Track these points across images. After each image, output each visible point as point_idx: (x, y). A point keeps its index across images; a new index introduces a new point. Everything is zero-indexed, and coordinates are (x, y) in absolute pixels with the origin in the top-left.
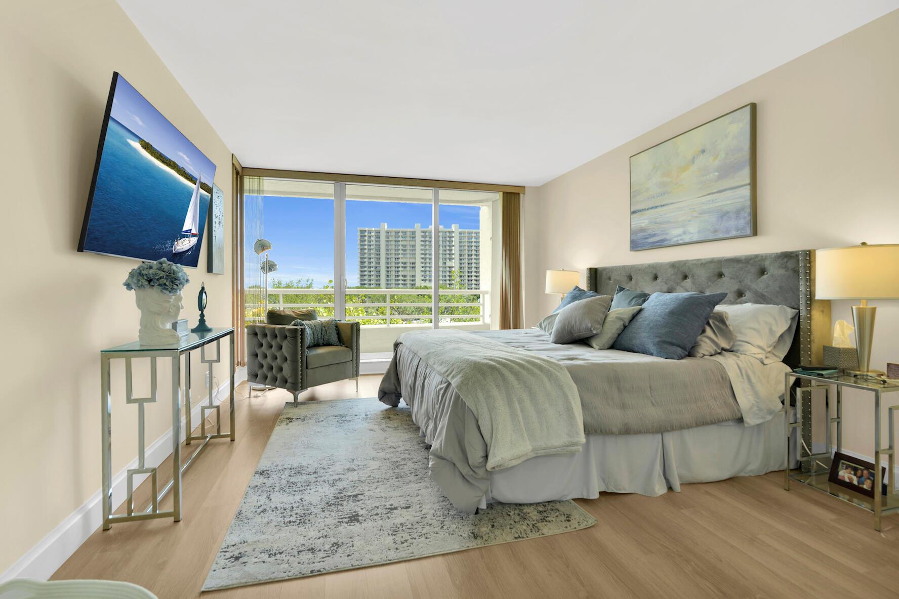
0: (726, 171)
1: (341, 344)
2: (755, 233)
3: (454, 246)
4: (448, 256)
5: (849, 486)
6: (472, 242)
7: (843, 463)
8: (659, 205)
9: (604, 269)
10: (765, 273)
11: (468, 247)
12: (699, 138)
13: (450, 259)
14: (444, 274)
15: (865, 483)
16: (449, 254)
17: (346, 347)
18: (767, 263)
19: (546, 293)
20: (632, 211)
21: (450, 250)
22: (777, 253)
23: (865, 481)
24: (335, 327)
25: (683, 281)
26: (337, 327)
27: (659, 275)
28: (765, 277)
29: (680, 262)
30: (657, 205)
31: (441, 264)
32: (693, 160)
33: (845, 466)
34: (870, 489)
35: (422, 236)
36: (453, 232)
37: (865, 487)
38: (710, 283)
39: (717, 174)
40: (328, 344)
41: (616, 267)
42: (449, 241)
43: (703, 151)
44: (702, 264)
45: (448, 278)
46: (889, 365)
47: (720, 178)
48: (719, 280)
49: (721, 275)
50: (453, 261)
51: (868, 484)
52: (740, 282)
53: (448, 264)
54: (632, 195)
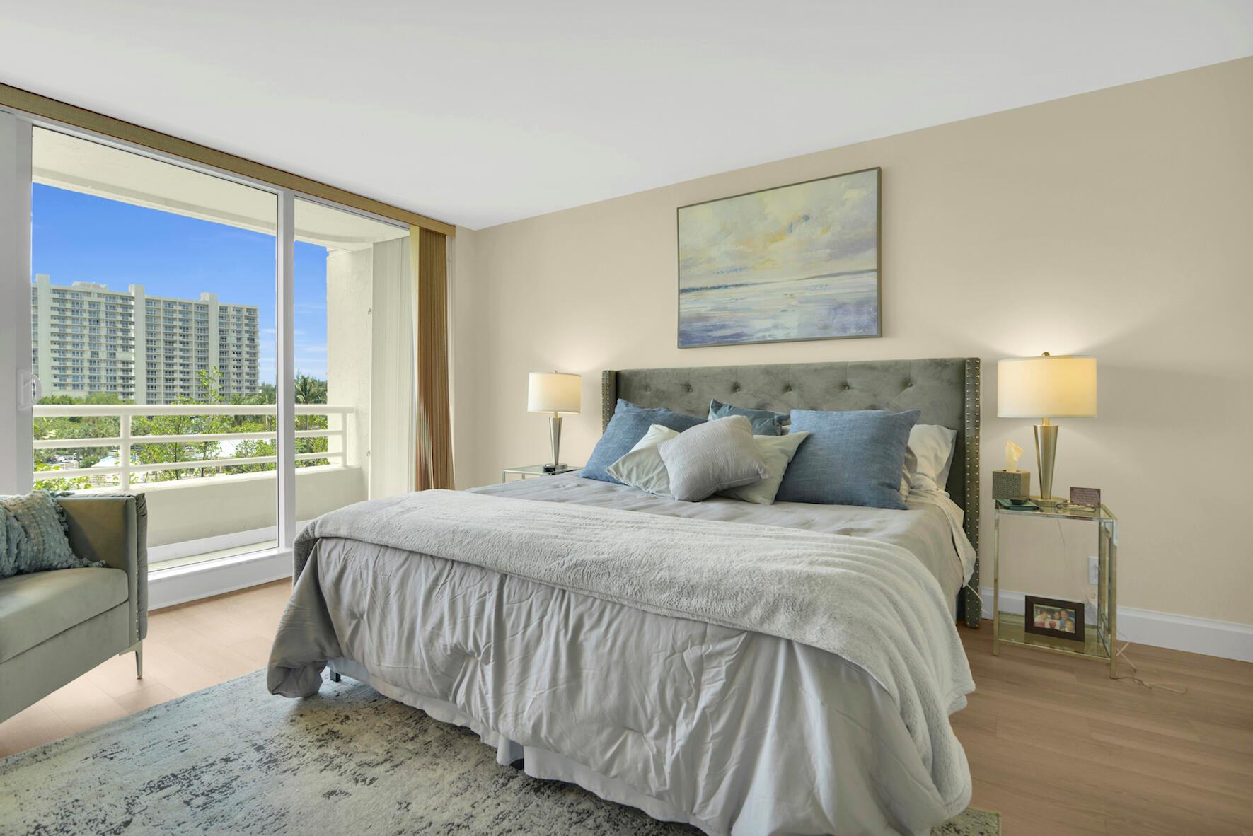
0: (844, 249)
1: (85, 561)
2: (880, 334)
3: (133, 323)
4: (120, 342)
5: (1052, 633)
6: (174, 319)
7: (1037, 608)
8: (732, 284)
9: (635, 374)
10: (909, 384)
11: (166, 327)
12: (799, 199)
13: (126, 348)
14: (112, 374)
15: (1066, 625)
16: (123, 339)
17: (106, 566)
18: (914, 374)
19: (529, 410)
20: (681, 288)
21: (127, 331)
22: (925, 360)
23: (1065, 623)
24: (57, 516)
25: (783, 393)
26: (62, 513)
27: (741, 382)
28: (910, 389)
29: (777, 366)
30: (728, 284)
31: (103, 355)
32: (790, 228)
33: (1039, 610)
34: (1074, 632)
35: (54, 299)
36: (133, 298)
37: (1067, 630)
38: (828, 397)
39: (828, 251)
40: (41, 568)
41: (659, 369)
42: (122, 315)
43: (807, 218)
44: (816, 370)
45: (120, 382)
46: (1072, 489)
47: (832, 257)
48: (842, 393)
49: (845, 386)
50: (133, 350)
51: (1069, 626)
52: (875, 396)
53: (121, 355)
54: (682, 266)
